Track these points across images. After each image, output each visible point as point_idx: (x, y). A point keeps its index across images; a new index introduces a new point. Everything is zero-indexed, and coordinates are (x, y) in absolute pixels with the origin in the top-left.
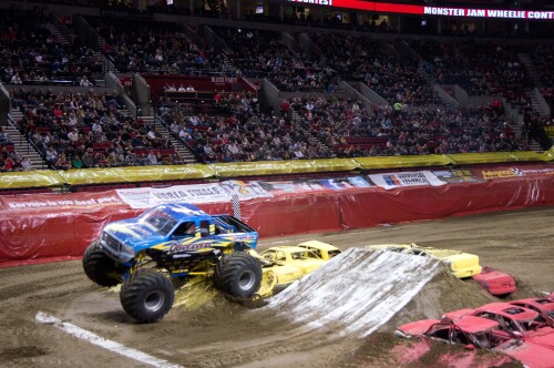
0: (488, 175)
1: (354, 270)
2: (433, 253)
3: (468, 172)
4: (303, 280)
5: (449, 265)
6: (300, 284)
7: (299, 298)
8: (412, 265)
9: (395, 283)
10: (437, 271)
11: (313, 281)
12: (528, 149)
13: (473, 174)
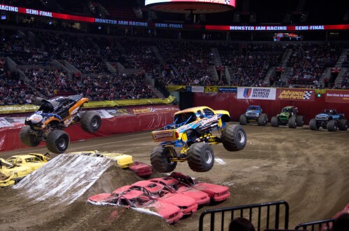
0: (136, 111)
1: (63, 167)
2: (107, 155)
3: (125, 110)
4: (33, 174)
5: (116, 161)
6: (31, 176)
7: (30, 184)
8: (96, 162)
9: (86, 173)
10: (109, 166)
11: (39, 174)
12: (157, 97)
13: (128, 111)
